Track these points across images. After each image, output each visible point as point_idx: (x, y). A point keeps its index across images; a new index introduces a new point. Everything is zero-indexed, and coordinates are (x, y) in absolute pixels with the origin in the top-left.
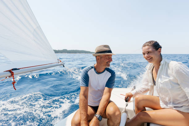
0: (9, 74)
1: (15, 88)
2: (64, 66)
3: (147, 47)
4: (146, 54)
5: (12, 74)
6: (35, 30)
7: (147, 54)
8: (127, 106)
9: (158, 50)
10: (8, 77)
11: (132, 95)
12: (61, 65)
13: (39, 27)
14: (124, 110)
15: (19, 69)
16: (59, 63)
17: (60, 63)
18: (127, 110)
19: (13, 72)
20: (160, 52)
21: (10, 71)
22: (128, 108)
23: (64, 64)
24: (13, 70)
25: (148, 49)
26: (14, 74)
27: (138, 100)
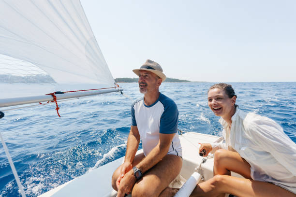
0: (52, 98)
1: (59, 115)
2: (122, 93)
3: (216, 90)
4: (213, 100)
5: (55, 99)
6: (87, 42)
7: (215, 99)
8: (203, 162)
9: (232, 99)
10: (50, 102)
11: (212, 148)
12: (118, 91)
13: (94, 39)
14: (198, 167)
15: (63, 93)
16: (115, 88)
17: (117, 89)
18: (203, 168)
19: (55, 96)
20: (234, 101)
21: (52, 95)
22: (204, 165)
23: (123, 90)
24: (56, 93)
25: (219, 93)
26: (57, 98)
27: (219, 156)
